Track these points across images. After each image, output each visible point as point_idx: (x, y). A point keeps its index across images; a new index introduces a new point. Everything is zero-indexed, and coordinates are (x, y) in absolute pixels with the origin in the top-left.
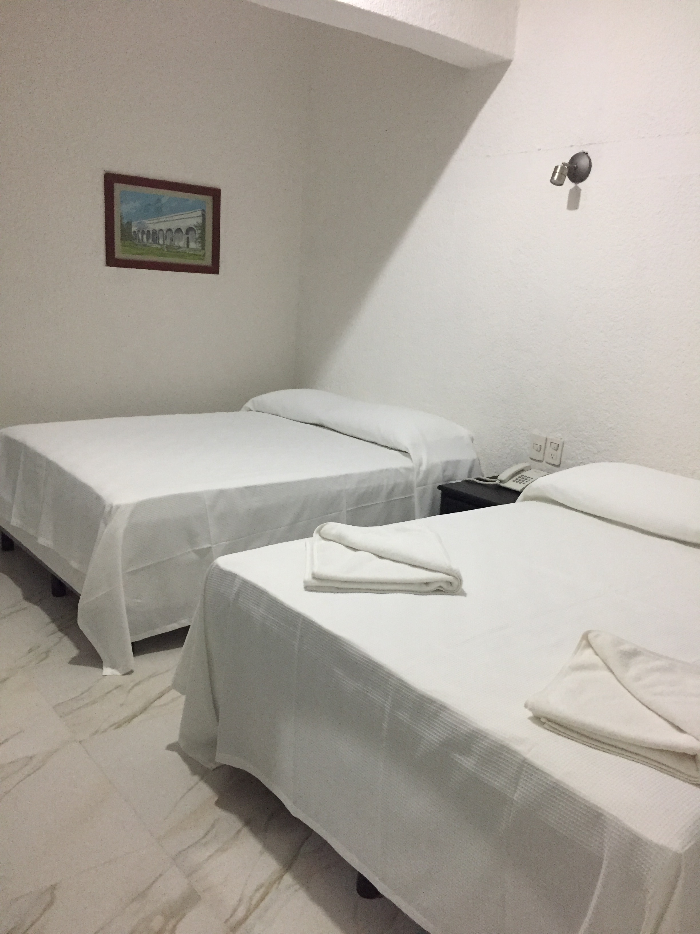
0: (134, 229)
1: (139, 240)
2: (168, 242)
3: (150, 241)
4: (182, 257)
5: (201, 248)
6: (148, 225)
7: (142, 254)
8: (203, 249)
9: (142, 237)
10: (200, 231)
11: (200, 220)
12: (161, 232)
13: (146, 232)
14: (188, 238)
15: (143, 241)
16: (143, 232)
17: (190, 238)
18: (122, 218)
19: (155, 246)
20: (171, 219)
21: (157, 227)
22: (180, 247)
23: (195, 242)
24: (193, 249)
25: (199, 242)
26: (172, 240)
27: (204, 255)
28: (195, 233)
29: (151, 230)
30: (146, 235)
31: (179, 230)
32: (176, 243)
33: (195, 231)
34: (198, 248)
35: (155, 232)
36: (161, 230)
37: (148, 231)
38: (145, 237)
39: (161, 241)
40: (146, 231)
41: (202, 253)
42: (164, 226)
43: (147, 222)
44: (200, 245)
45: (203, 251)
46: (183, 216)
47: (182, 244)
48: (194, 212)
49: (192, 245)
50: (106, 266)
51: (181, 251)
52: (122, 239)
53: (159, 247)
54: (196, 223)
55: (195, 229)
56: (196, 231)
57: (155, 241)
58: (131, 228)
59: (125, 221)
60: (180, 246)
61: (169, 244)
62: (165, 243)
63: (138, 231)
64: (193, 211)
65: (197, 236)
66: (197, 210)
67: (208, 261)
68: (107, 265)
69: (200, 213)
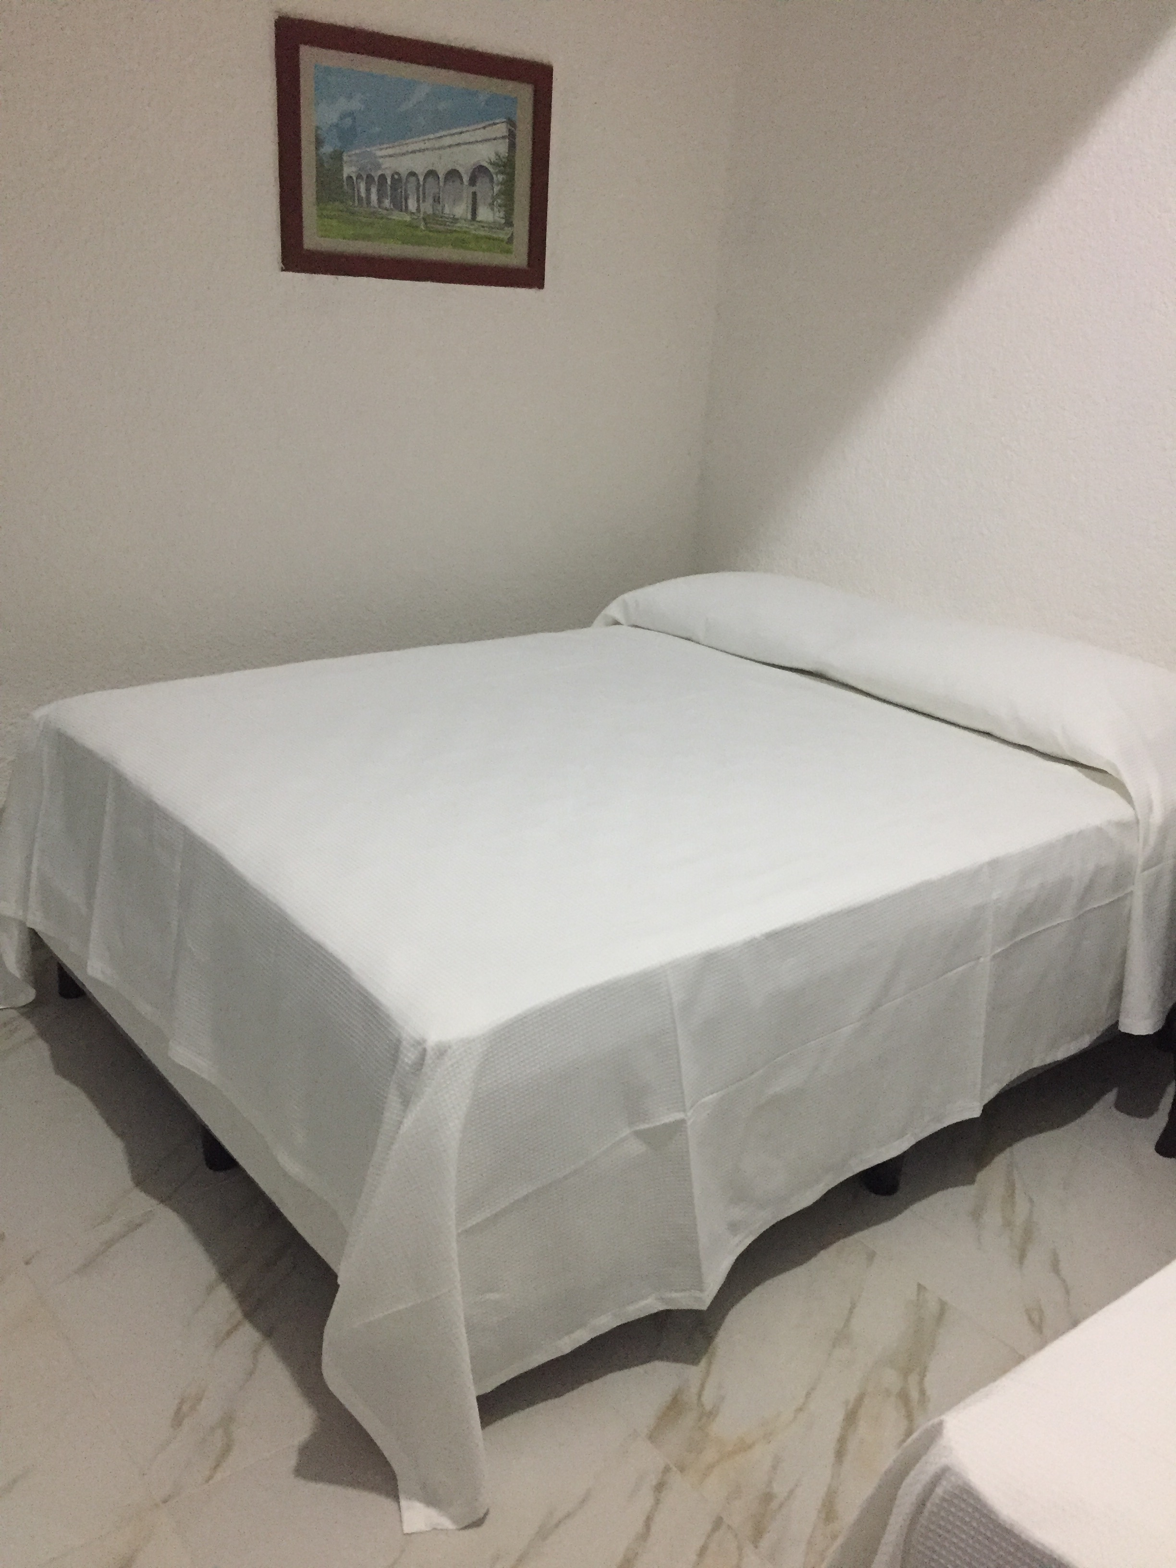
0: (348, 170)
1: (360, 199)
2: (427, 207)
3: (387, 203)
4: (460, 243)
5: (503, 221)
6: (381, 160)
7: (367, 238)
8: (509, 223)
9: (368, 190)
10: (504, 176)
11: (503, 148)
12: (413, 179)
13: (376, 179)
14: (474, 194)
15: (369, 202)
16: (370, 178)
17: (479, 196)
18: (319, 143)
19: (396, 216)
20: (437, 144)
21: (404, 165)
22: (455, 220)
23: (491, 205)
24: (483, 225)
25: (500, 206)
26: (437, 200)
27: (510, 240)
28: (492, 180)
29: (388, 174)
30: (376, 187)
31: (453, 174)
32: (447, 210)
33: (492, 176)
34: (499, 219)
35: (397, 180)
36: (413, 174)
37: (383, 177)
38: (374, 190)
39: (412, 205)
40: (376, 175)
41: (503, 235)
42: (419, 164)
43: (379, 153)
44: (502, 214)
45: (508, 230)
46: (465, 137)
47: (461, 210)
48: (490, 125)
49: (485, 214)
50: (283, 270)
51: (458, 229)
52: (319, 200)
53: (408, 218)
54: (493, 159)
55: (491, 169)
56: (494, 176)
57: (399, 204)
58: (342, 170)
59: (327, 149)
60: (456, 217)
61: (430, 211)
62: (422, 209)
63: (359, 177)
64: (487, 123)
65: (496, 189)
66: (497, 121)
67: (518, 258)
68: (284, 268)
69: (502, 129)
